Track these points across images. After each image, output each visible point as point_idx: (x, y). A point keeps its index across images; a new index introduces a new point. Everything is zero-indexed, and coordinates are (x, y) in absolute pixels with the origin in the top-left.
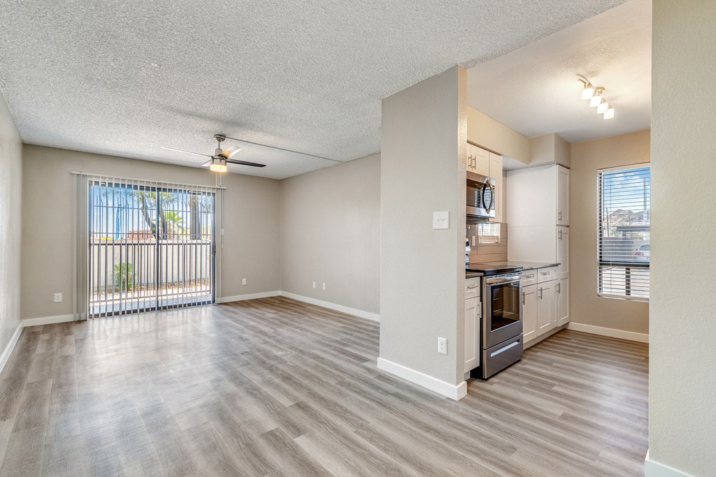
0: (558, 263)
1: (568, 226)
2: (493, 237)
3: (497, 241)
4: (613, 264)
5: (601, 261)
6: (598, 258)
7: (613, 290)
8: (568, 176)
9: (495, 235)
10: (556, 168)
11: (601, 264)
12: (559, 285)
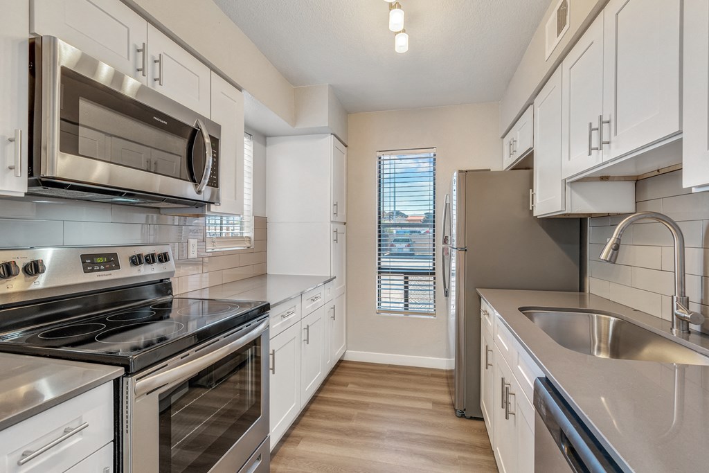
0: (333, 275)
1: (345, 223)
2: (241, 239)
3: (248, 245)
4: (392, 272)
5: (379, 268)
6: (377, 266)
7: (392, 305)
8: (345, 156)
9: (245, 235)
10: (330, 139)
11: (379, 273)
12: (334, 308)
